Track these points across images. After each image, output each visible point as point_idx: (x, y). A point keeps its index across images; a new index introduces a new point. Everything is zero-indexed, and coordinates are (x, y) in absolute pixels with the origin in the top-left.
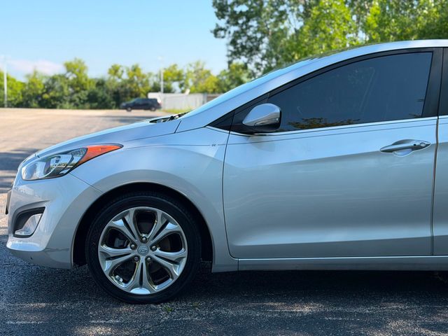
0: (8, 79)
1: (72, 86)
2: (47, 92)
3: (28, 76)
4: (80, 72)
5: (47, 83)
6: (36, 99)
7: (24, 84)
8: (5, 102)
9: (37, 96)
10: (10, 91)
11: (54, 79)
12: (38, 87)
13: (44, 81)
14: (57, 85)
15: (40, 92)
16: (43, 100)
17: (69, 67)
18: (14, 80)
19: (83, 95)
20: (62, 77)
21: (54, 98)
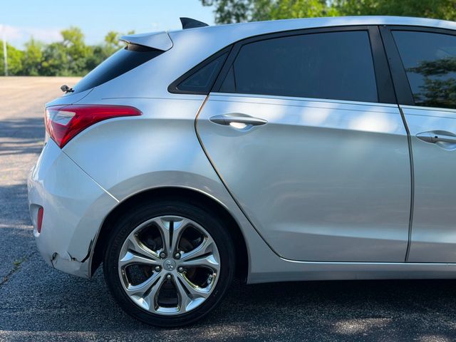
0: (7, 48)
1: (70, 53)
2: (46, 59)
3: (26, 45)
4: (77, 39)
5: (46, 52)
6: (36, 67)
7: (23, 53)
8: (6, 71)
9: (37, 65)
10: (10, 60)
11: (52, 47)
12: (36, 55)
13: (42, 49)
14: (56, 53)
15: (39, 60)
16: (43, 68)
17: (66, 36)
18: (14, 49)
19: (82, 62)
20: (60, 45)
21: (52, 66)
